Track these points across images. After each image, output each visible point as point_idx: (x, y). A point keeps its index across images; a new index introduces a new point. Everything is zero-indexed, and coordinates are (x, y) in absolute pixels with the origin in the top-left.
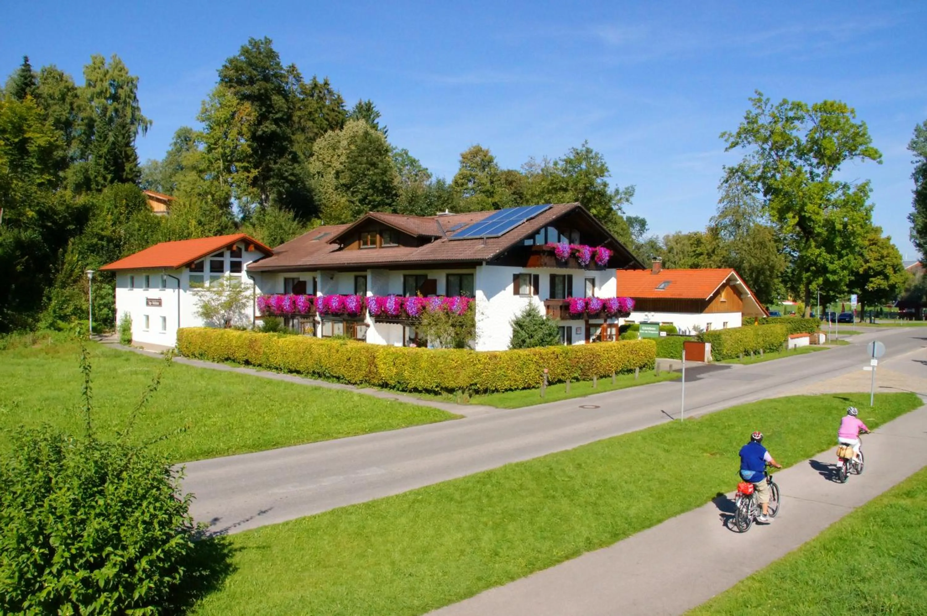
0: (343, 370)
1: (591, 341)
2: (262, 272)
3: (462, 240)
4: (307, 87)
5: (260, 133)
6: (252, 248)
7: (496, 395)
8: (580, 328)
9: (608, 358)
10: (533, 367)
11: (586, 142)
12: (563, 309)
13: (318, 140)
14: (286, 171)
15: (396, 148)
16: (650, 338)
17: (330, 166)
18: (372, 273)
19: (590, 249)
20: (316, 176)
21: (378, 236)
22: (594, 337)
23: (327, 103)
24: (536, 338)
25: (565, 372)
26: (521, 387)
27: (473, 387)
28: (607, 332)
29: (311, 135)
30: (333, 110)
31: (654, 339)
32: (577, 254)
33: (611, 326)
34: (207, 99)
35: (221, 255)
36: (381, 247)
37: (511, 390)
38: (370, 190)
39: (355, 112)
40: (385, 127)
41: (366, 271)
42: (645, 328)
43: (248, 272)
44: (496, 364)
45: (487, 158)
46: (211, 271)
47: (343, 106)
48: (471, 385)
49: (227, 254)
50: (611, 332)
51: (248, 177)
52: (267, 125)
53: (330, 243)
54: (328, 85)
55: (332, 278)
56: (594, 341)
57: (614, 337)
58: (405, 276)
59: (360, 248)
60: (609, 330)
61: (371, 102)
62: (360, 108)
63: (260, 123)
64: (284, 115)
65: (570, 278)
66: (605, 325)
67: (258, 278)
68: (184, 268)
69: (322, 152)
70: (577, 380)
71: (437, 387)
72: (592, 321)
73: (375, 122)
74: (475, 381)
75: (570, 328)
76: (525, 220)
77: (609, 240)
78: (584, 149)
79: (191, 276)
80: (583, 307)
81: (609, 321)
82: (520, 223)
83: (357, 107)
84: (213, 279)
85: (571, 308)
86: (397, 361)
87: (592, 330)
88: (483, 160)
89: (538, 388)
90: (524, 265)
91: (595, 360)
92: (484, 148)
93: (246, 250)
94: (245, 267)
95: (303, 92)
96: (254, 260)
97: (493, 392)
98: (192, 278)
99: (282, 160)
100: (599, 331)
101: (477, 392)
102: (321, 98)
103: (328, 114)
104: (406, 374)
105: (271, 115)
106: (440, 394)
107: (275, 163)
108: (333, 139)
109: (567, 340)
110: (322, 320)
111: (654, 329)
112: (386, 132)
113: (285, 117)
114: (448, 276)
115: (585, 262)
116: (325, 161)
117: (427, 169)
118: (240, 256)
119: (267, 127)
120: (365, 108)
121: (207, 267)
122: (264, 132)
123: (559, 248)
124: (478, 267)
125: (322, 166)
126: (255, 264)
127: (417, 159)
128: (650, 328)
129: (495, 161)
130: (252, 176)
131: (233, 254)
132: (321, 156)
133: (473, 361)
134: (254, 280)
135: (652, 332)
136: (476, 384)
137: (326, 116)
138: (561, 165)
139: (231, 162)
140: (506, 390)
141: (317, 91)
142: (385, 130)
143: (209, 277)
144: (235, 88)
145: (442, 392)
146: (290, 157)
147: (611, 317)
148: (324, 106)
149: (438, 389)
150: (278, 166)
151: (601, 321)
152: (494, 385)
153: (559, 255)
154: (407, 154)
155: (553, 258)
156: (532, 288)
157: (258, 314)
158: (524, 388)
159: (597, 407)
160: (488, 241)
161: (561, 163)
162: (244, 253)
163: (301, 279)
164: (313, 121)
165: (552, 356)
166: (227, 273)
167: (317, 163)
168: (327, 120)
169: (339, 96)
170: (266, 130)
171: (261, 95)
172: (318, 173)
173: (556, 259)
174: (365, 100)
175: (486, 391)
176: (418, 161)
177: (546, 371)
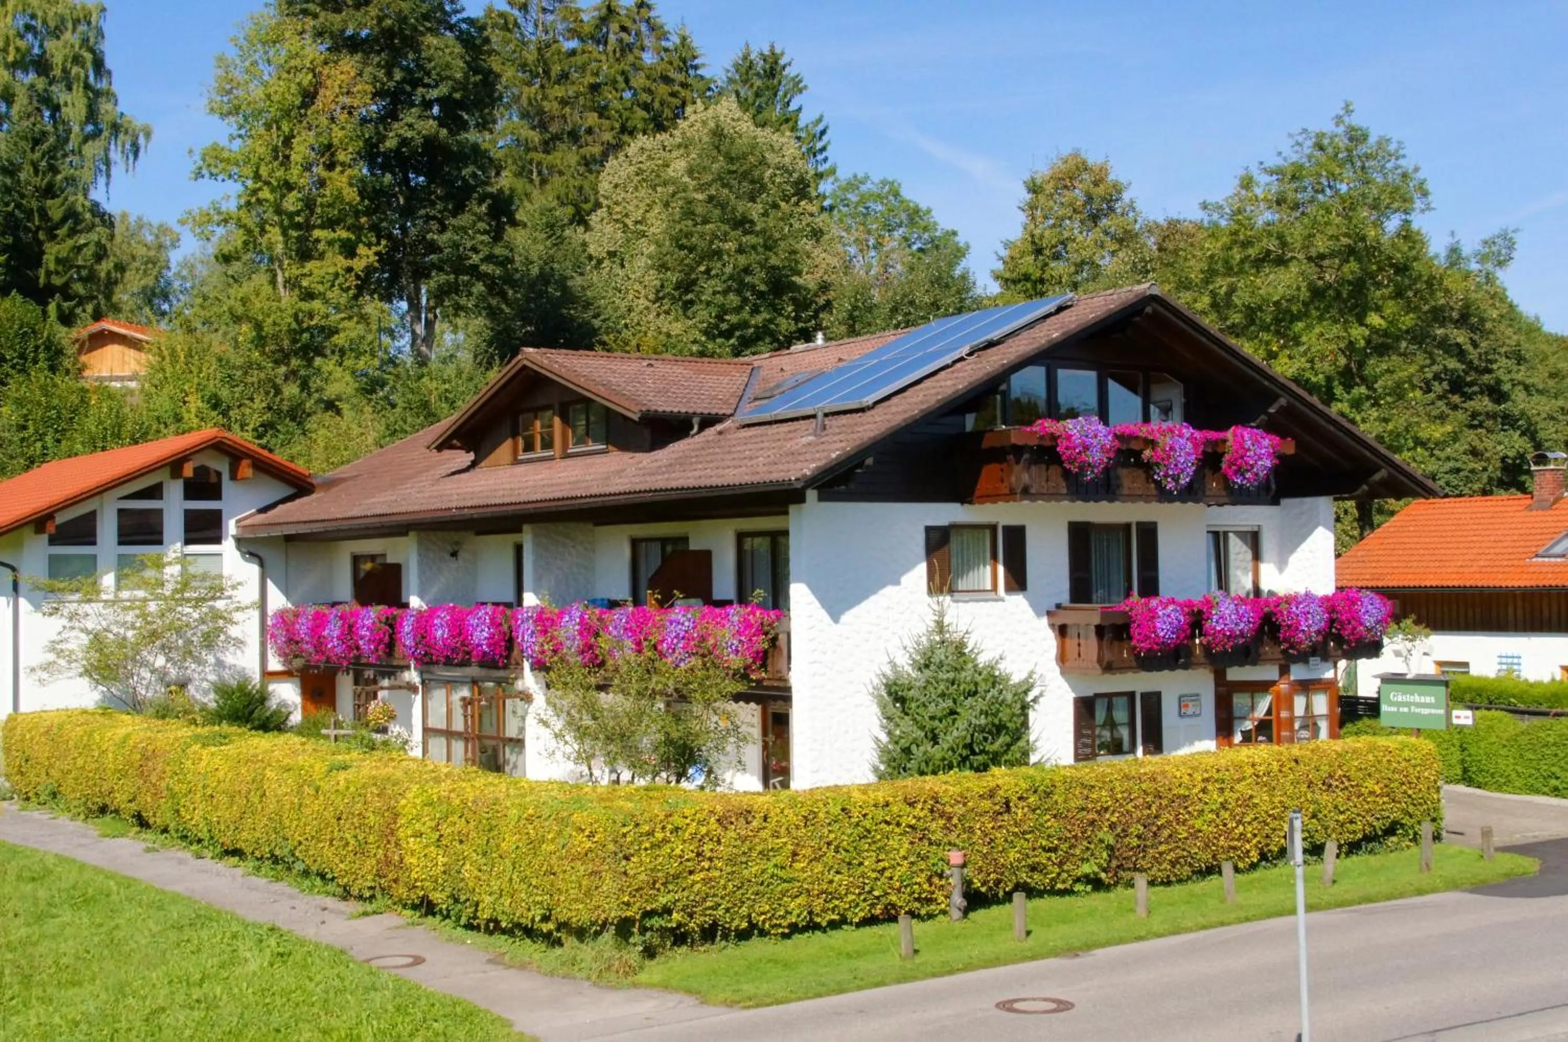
0: (328, 852)
1: (1238, 738)
2: (289, 539)
3: (770, 423)
4: (585, 17)
5: (391, 143)
6: (246, 469)
7: (756, 947)
8: (1196, 696)
9: (1223, 806)
10: (900, 845)
11: (1348, 110)
12: (1108, 636)
13: (611, 163)
14: (474, 250)
15: (867, 178)
16: (1418, 732)
17: (643, 235)
18: (536, 536)
19: (1197, 434)
20: (606, 263)
21: (557, 421)
22: (1248, 725)
23: (648, 58)
24: (946, 741)
25: (1043, 858)
26: (860, 914)
27: (656, 922)
28: (1291, 708)
29: (596, 150)
30: (666, 80)
31: (1431, 735)
32: (1147, 453)
33: (1306, 687)
34: (232, 53)
35: (154, 492)
36: (566, 456)
37: (813, 926)
38: (732, 296)
39: (731, 81)
40: (820, 120)
41: (519, 531)
42: (1400, 698)
43: (239, 541)
44: (744, 839)
45: (1100, 190)
46: (121, 543)
47: (696, 67)
48: (648, 914)
49: (174, 492)
50: (1308, 707)
51: (349, 270)
52: (410, 120)
53: (440, 448)
54: (649, 7)
55: (454, 554)
56: (1247, 738)
57: (1324, 725)
58: (635, 543)
59: (516, 462)
60: (1299, 703)
61: (778, 51)
62: (745, 69)
63: (390, 115)
64: (455, 90)
65: (1149, 532)
66: (1283, 687)
67: (271, 555)
68: (28, 532)
69: (620, 195)
70: (1097, 884)
71: (546, 919)
72: (1235, 674)
73: (793, 107)
74: (663, 900)
75: (1153, 702)
76: (966, 350)
77: (1283, 401)
78: (1341, 130)
79: (53, 559)
80: (1178, 630)
81: (1298, 672)
82: (948, 360)
83: (737, 67)
84: (124, 566)
85: (1135, 631)
86: (446, 829)
87: (1240, 701)
88: (1090, 198)
89: (931, 916)
90: (964, 495)
91: (1166, 816)
92: (1093, 159)
93: (233, 477)
94: (231, 527)
95: (574, 33)
96: (262, 505)
97: (743, 935)
98: (56, 567)
99: (464, 219)
100: (1263, 705)
101: (680, 937)
102: (629, 47)
103: (649, 91)
104: (468, 872)
105: (421, 90)
106: (559, 943)
107: (443, 229)
108: (650, 158)
109: (1145, 742)
110: (423, 682)
111: (1430, 700)
112: (823, 132)
113: (457, 96)
114: (741, 537)
115: (1176, 479)
116: (629, 222)
117: (954, 233)
118: (217, 495)
119: (410, 126)
120: (760, 66)
121: (108, 528)
122: (404, 142)
123: (1069, 437)
124: (792, 509)
125: (619, 234)
126: (261, 518)
127: (923, 206)
128: (1417, 698)
129: (1126, 196)
130: (359, 264)
131: (194, 490)
132: (618, 209)
133: (651, 833)
134: (262, 565)
135: (1425, 711)
136: (667, 911)
137: (645, 97)
138: (1265, 185)
139: (307, 227)
140: (795, 929)
141: (614, 27)
142: (820, 127)
143: (113, 560)
144: (315, 16)
145: (562, 935)
146: (484, 208)
147: (1303, 658)
148: (636, 67)
149: (551, 926)
150: (447, 235)
151: (1268, 672)
152: (744, 910)
153: (1072, 460)
154: (897, 195)
155: (1055, 471)
156: (1001, 569)
157: (275, 664)
158: (870, 921)
159: (1063, 1006)
160: (830, 422)
161: (1264, 179)
162: (228, 487)
163: (390, 560)
164: (602, 112)
165: (986, 804)
166: (174, 548)
167: (609, 229)
168: (646, 107)
169: (684, 39)
170: (409, 134)
171: (389, 34)
172: (612, 254)
173: (1067, 474)
174: (759, 47)
175: (709, 933)
176: (929, 211)
177: (956, 857)
